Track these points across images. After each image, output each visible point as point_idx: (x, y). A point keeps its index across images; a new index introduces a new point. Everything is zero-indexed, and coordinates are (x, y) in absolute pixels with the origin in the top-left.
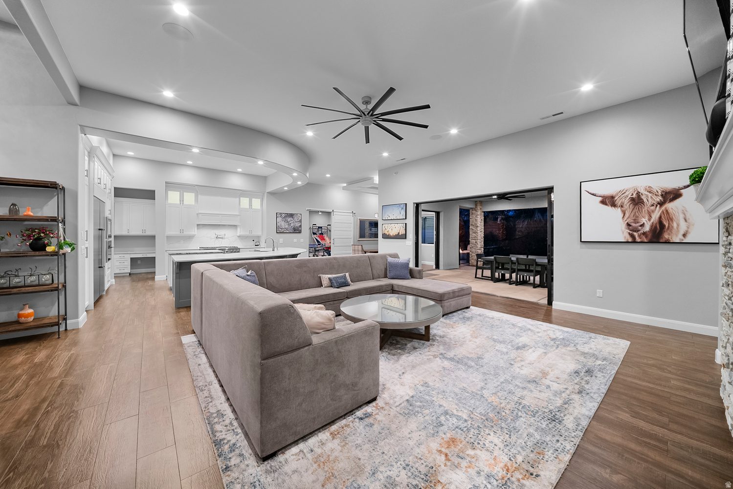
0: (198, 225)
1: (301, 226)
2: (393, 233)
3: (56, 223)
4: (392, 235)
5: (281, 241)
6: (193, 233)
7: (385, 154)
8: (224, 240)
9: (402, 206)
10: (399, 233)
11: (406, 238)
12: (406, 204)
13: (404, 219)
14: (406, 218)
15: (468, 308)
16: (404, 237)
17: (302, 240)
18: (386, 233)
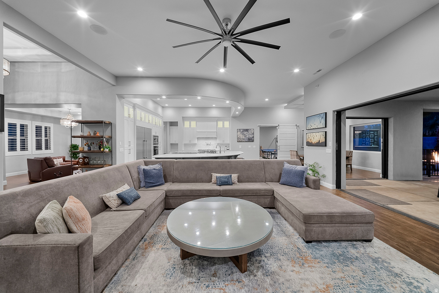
0: (197, 138)
1: (253, 137)
2: (315, 141)
3: (102, 138)
4: (313, 142)
5: (240, 147)
6: (195, 142)
7: (296, 70)
8: (210, 146)
9: (322, 115)
10: (319, 141)
11: (326, 146)
12: (326, 113)
13: (323, 128)
14: (326, 127)
15: (370, 241)
16: (325, 144)
17: (254, 147)
18: (309, 141)
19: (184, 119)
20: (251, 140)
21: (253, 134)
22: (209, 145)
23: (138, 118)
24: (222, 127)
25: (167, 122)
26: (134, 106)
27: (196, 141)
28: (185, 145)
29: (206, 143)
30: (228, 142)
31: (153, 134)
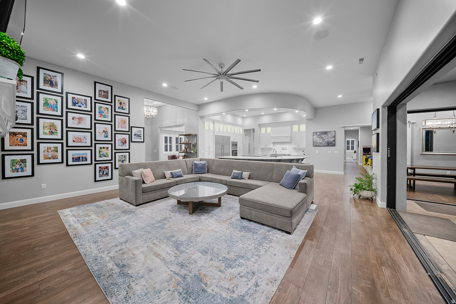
19: (260, 126)
20: (332, 144)
21: (335, 137)
22: (284, 149)
23: (217, 129)
24: (298, 131)
25: (251, 129)
26: (214, 122)
27: (271, 146)
28: (262, 149)
29: (281, 147)
30: (304, 146)
31: (232, 140)
